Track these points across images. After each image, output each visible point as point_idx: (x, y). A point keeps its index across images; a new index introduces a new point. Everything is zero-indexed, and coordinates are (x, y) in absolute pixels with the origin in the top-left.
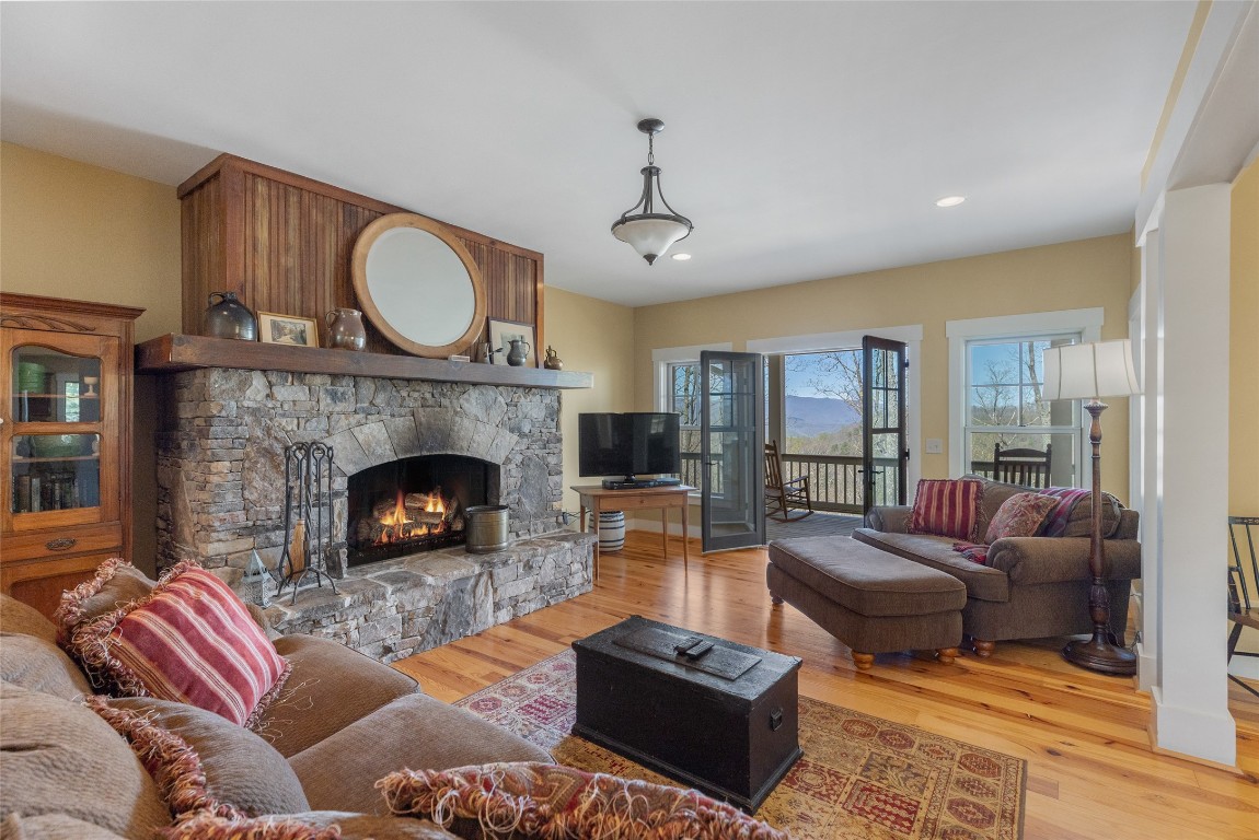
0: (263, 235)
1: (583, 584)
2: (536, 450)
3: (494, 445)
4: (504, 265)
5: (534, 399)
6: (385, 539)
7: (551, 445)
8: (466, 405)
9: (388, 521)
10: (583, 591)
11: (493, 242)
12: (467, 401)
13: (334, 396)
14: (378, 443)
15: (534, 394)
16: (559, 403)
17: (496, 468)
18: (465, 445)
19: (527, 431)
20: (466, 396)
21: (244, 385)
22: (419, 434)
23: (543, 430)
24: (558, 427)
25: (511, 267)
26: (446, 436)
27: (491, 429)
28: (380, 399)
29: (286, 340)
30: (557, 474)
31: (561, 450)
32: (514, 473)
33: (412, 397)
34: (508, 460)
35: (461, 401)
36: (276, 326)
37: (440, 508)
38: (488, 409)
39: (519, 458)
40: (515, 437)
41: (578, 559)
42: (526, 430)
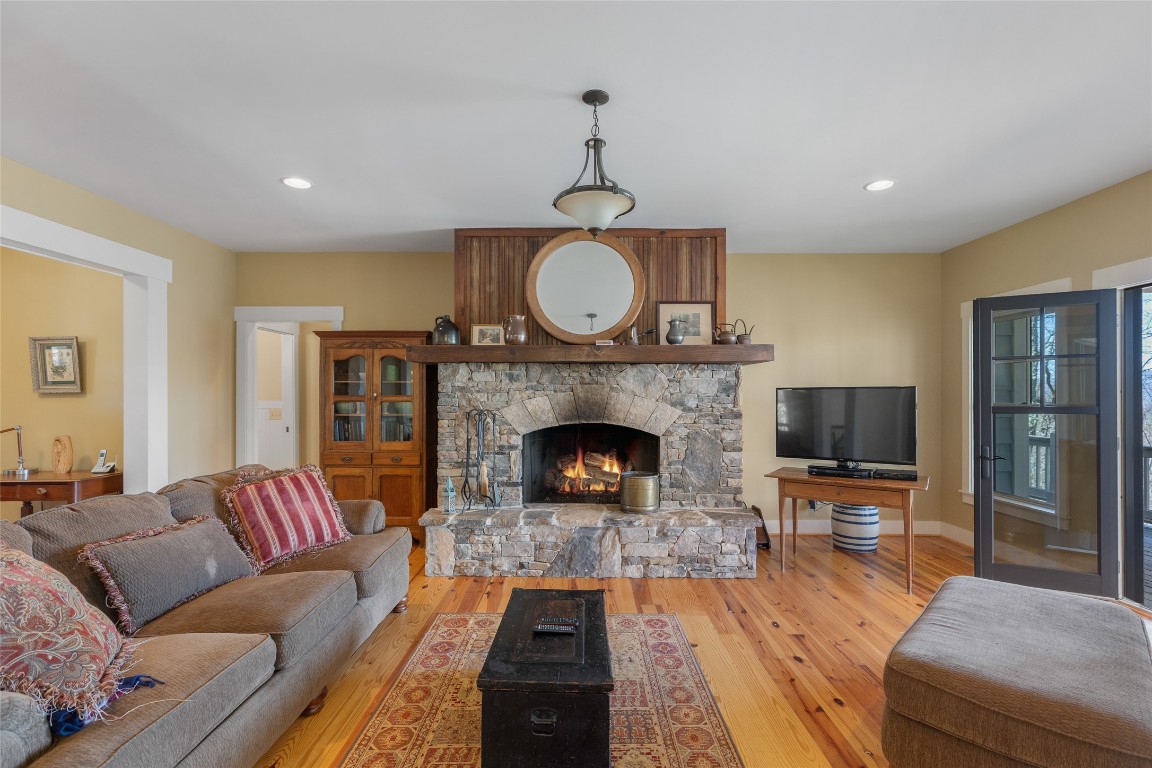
0: (476, 274)
1: (740, 568)
2: (706, 426)
3: (653, 419)
4: (676, 250)
5: (702, 375)
6: (567, 489)
7: (725, 421)
8: (622, 382)
9: (570, 473)
10: (741, 575)
11: (662, 232)
12: (624, 378)
13: (511, 378)
14: (543, 412)
15: (703, 370)
16: (738, 378)
17: (656, 439)
18: (621, 416)
19: (694, 406)
20: (622, 374)
21: (455, 372)
22: (577, 408)
23: (714, 405)
24: (735, 402)
25: (685, 251)
26: (602, 408)
27: (650, 404)
28: (545, 379)
29: (487, 342)
30: (734, 450)
31: (741, 427)
32: (677, 444)
33: (571, 377)
34: (668, 433)
35: (618, 378)
36: (483, 334)
37: (616, 470)
38: (646, 385)
39: (684, 432)
40: (678, 411)
41: (733, 539)
42: (692, 403)
